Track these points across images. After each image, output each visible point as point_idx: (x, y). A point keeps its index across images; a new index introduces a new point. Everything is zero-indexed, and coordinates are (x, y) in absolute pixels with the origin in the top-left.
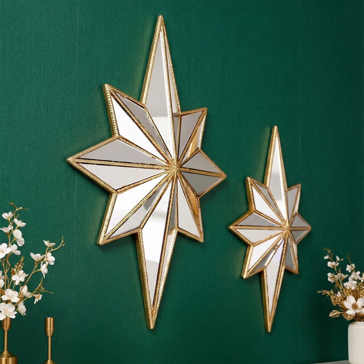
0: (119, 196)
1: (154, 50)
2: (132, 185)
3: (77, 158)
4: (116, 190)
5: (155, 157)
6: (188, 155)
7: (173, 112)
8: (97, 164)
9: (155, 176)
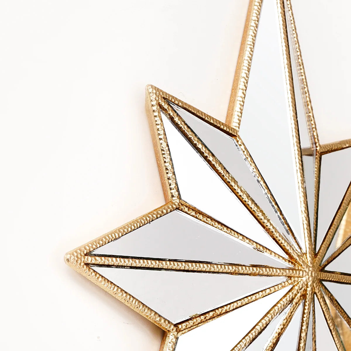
0: (183, 338)
1: (256, 8)
2: (211, 314)
3: (86, 255)
4: (176, 325)
5: (261, 248)
6: (338, 242)
7: (302, 147)
8: (131, 267)
9: (264, 292)
